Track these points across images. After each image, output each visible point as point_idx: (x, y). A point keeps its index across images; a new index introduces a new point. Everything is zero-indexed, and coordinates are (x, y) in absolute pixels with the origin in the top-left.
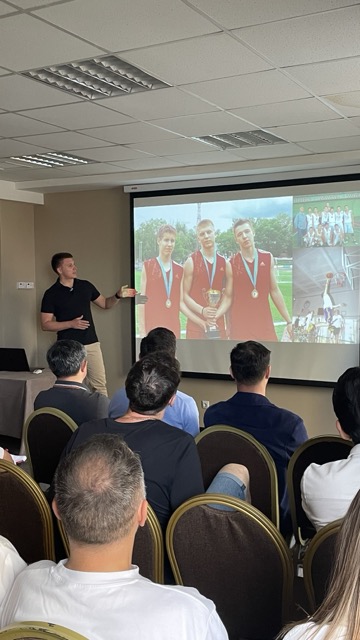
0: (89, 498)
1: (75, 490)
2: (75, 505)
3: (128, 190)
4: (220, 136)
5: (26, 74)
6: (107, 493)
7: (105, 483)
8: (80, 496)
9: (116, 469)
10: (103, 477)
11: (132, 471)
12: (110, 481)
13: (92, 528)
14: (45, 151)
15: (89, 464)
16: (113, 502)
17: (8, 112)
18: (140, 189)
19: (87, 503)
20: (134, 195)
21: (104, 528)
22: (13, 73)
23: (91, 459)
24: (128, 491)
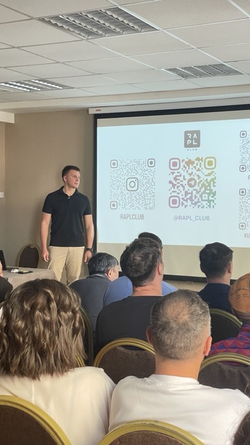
0: (174, 325)
1: (164, 320)
2: (164, 329)
3: (92, 112)
4: (185, 68)
5: (42, 20)
6: (185, 324)
7: (185, 317)
8: (168, 323)
9: (193, 309)
10: (184, 313)
11: (203, 313)
12: (189, 316)
13: (173, 347)
14: (29, 78)
15: (175, 304)
16: (188, 330)
17: (14, 47)
18: (103, 111)
19: (172, 328)
20: (97, 116)
21: (181, 348)
22: (32, 18)
23: (176, 301)
24: (199, 325)
